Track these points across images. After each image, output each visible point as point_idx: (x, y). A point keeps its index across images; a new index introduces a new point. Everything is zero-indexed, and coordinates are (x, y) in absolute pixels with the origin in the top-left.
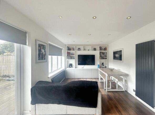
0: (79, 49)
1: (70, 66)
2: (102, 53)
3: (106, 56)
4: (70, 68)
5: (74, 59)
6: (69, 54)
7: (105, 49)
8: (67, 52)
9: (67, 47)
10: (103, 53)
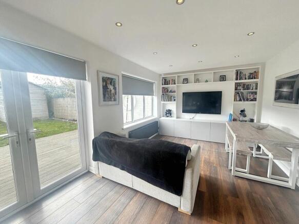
0: (186, 81)
1: (167, 114)
2: (244, 85)
3: (256, 93)
4: (167, 117)
5: (175, 100)
6: (165, 91)
7: (254, 75)
8: (163, 88)
9: (163, 78)
10: (246, 87)
